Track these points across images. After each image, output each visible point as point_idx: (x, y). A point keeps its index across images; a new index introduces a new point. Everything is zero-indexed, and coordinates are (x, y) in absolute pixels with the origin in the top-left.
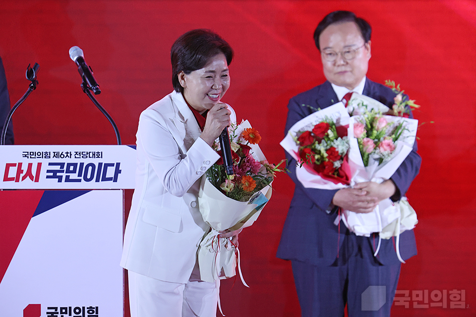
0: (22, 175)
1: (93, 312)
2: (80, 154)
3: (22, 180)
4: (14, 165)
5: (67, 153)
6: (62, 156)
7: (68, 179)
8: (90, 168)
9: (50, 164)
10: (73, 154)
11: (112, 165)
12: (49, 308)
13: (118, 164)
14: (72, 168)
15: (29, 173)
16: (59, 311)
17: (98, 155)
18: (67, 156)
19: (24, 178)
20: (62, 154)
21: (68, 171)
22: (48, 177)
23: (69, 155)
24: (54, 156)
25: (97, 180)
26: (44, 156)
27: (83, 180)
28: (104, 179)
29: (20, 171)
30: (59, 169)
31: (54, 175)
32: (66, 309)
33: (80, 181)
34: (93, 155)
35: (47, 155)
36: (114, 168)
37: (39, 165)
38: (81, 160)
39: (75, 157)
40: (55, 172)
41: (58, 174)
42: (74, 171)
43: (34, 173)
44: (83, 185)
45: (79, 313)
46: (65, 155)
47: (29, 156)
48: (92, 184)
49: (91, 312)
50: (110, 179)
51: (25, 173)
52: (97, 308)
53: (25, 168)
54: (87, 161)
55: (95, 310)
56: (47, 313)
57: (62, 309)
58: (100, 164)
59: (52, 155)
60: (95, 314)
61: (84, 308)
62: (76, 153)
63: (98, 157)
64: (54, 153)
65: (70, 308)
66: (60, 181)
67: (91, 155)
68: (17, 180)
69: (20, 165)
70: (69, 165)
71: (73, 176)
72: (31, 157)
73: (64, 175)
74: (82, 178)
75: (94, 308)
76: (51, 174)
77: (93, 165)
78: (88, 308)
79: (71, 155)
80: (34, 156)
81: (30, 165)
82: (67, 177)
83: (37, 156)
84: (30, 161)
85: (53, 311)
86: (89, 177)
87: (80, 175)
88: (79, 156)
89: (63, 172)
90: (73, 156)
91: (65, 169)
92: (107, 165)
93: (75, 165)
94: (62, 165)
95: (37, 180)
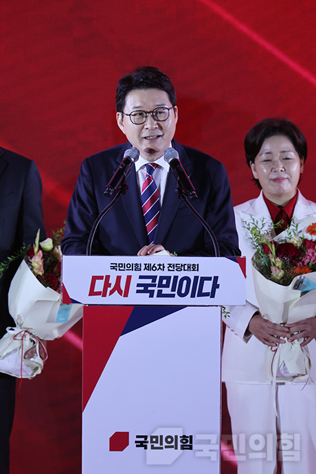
0: (109, 289)
1: (187, 441)
2: (174, 266)
3: (110, 295)
4: (101, 278)
5: (160, 265)
6: (154, 269)
7: (160, 295)
8: (185, 282)
9: (141, 277)
10: (166, 266)
11: (209, 279)
12: (138, 437)
13: (216, 278)
14: (164, 282)
15: (117, 287)
16: (149, 439)
17: (195, 267)
18: (160, 268)
19: (112, 292)
20: (154, 266)
21: (160, 285)
22: (138, 291)
23: (162, 267)
24: (146, 268)
25: (193, 296)
26: (134, 268)
27: (176, 295)
28: (201, 294)
29: (107, 285)
30: (150, 283)
31: (145, 289)
32: (156, 437)
33: (173, 296)
34: (188, 267)
35: (137, 267)
36: (212, 282)
37: (129, 278)
38: (176, 273)
39: (169, 270)
40: (146, 286)
41: (149, 288)
42: (167, 286)
43: (123, 287)
44: (177, 301)
45: (171, 442)
46: (158, 267)
47: (118, 268)
48: (187, 300)
49: (184, 441)
50: (207, 294)
51: (112, 286)
52: (191, 437)
53: (113, 281)
54: (181, 274)
55: (188, 439)
56: (136, 442)
57: (152, 437)
58: (196, 278)
59: (143, 267)
60: (188, 444)
61: (176, 437)
62: (170, 265)
63: (194, 270)
64: (145, 265)
65: (161, 437)
66: (151, 296)
67: (186, 268)
68: (104, 295)
69: (108, 277)
70: (162, 278)
71: (166, 291)
72: (119, 270)
73: (156, 289)
74: (176, 293)
75: (188, 437)
76: (142, 288)
77: (188, 279)
78: (181, 437)
79: (164, 267)
80: (123, 268)
81: (119, 278)
82: (160, 292)
83: (126, 268)
84: (119, 273)
85: (143, 439)
86: (183, 292)
87: (173, 290)
88: (172, 269)
89: (155, 286)
90: (166, 269)
91: (157, 282)
92: (203, 279)
93: (168, 278)
94: (154, 278)
95: (126, 295)
